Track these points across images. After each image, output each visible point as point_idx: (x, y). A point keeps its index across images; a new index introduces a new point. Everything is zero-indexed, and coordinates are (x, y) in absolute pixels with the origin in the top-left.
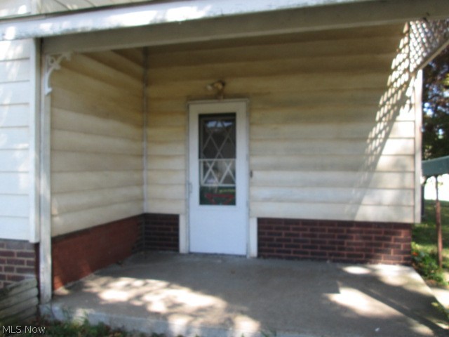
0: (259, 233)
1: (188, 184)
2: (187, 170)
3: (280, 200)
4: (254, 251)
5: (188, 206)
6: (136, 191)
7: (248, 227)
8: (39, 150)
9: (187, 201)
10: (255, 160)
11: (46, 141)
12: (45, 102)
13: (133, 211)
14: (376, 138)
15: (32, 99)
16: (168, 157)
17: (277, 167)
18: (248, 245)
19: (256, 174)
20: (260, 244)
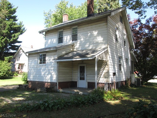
0: (88, 85)
1: (78, 77)
2: (78, 75)
3: (90, 79)
4: (87, 87)
5: (78, 80)
6: (71, 78)
7: (86, 83)
8: (57, 71)
9: (78, 79)
10: (87, 73)
11: (58, 71)
12: (58, 67)
13: (70, 80)
14: (102, 70)
15: (56, 67)
16: (76, 73)
17: (90, 74)
18: (86, 86)
19: (87, 75)
20: (88, 86)
